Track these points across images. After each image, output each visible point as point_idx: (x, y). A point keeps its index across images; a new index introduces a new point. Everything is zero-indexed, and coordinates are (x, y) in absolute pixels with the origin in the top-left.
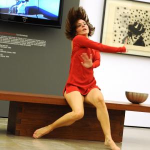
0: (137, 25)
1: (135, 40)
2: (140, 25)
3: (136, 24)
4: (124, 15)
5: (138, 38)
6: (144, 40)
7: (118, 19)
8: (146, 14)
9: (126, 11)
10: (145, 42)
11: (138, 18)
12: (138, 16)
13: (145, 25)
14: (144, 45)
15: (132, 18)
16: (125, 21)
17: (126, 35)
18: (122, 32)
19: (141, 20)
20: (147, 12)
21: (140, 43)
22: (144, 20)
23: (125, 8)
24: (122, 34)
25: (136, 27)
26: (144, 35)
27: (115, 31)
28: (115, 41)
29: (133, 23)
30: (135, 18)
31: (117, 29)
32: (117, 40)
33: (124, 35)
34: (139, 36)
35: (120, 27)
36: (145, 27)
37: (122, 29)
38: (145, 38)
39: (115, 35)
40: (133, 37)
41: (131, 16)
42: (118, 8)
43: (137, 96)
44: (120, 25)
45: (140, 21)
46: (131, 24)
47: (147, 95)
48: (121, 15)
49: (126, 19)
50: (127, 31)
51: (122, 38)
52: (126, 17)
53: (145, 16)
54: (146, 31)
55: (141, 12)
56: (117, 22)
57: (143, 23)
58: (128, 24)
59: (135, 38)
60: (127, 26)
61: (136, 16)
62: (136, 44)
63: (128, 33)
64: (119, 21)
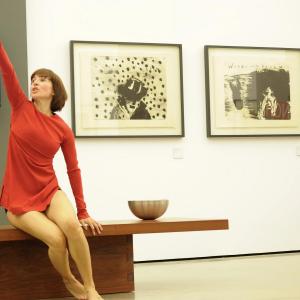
1: (132, 111)
2: (137, 84)
4: (108, 69)
5: (136, 106)
7: (97, 79)
8: (146, 63)
9: (109, 63)
10: (149, 111)
11: (132, 72)
12: (131, 69)
13: (146, 83)
15: (121, 74)
16: (110, 81)
18: (107, 99)
19: (138, 74)
20: (145, 59)
21: (141, 114)
22: (142, 75)
23: (107, 58)
24: (108, 103)
25: (131, 88)
26: (147, 100)
27: (96, 100)
28: (97, 116)
29: (125, 82)
30: (126, 73)
31: (99, 95)
32: (102, 115)
33: (111, 104)
34: (137, 103)
35: (102, 92)
36: (146, 86)
37: (107, 94)
38: (149, 105)
39: (97, 107)
40: (128, 106)
41: (120, 69)
42: (96, 60)
44: (102, 87)
46: (121, 83)
47: (167, 202)
48: (102, 71)
49: (111, 76)
50: (116, 96)
51: (110, 109)
52: (110, 72)
53: (143, 66)
54: (149, 92)
55: (136, 62)
56: (96, 82)
57: (141, 79)
58: (117, 84)
59: (131, 107)
60: (115, 88)
61: (128, 69)
63: (118, 100)
64: (100, 81)
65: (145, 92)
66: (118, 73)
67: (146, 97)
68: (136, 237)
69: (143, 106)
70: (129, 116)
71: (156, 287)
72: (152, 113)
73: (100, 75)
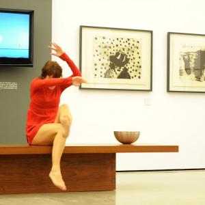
0: (120, 55)
1: (119, 73)
2: (123, 55)
3: (118, 54)
4: (104, 45)
5: (121, 70)
6: (129, 72)
7: (97, 51)
8: (129, 42)
9: (105, 41)
11: (120, 48)
12: (119, 46)
13: (128, 55)
15: (113, 48)
16: (105, 53)
17: (108, 68)
18: (103, 65)
19: (124, 49)
20: (129, 40)
22: (126, 50)
23: (104, 38)
24: (103, 67)
25: (119, 58)
26: (129, 66)
27: (96, 65)
28: (96, 75)
29: (115, 54)
30: (116, 48)
31: (97, 62)
32: (99, 75)
33: (105, 68)
34: (122, 68)
35: (100, 60)
36: (128, 57)
37: (103, 61)
38: (130, 70)
39: (96, 69)
40: (116, 70)
41: (112, 46)
42: (96, 39)
43: (127, 135)
44: (100, 57)
45: (122, 50)
46: (112, 54)
48: (100, 46)
49: (106, 50)
50: (109, 63)
51: (104, 71)
52: (105, 47)
53: (127, 44)
54: (130, 61)
55: (122, 41)
56: (96, 54)
57: (125, 52)
58: (110, 55)
59: (118, 70)
60: (108, 58)
61: (117, 46)
62: (120, 77)
63: (110, 66)
64: (98, 53)
65: (127, 61)
66: (110, 47)
69: (126, 70)
70: (116, 76)
73: (99, 49)
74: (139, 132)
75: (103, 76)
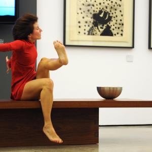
0: (103, 13)
1: (102, 30)
2: (106, 13)
3: (101, 12)
4: (87, 3)
5: (104, 27)
6: (111, 29)
7: (80, 9)
10: (112, 31)
11: (103, 6)
12: (102, 4)
13: (111, 13)
14: (111, 35)
15: (96, 6)
16: (88, 11)
17: (91, 25)
18: (86, 22)
19: (106, 7)
21: (107, 32)
22: (109, 8)
24: (87, 25)
25: (102, 16)
26: (111, 24)
27: (79, 22)
28: (79, 32)
29: (98, 12)
30: (99, 6)
31: (81, 19)
32: (82, 32)
33: (89, 26)
34: (105, 25)
35: (83, 18)
36: (111, 15)
37: (86, 19)
38: (113, 27)
39: (80, 27)
40: (99, 27)
41: (95, 4)
44: (84, 15)
45: (105, 9)
46: (95, 12)
48: (83, 4)
49: (89, 8)
50: (92, 20)
51: (88, 29)
52: (89, 5)
53: (109, 2)
54: (113, 19)
56: (79, 12)
57: (108, 10)
58: (93, 13)
59: (101, 28)
60: (91, 16)
61: (100, 4)
63: (93, 23)
64: (82, 11)
65: (110, 19)
66: (93, 5)
67: (111, 22)
68: (101, 109)
69: (108, 27)
70: (99, 33)
71: (112, 142)
72: (114, 32)
73: (82, 7)
74: (121, 88)
75: (87, 33)
